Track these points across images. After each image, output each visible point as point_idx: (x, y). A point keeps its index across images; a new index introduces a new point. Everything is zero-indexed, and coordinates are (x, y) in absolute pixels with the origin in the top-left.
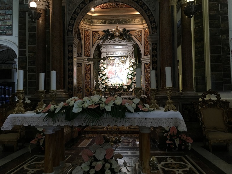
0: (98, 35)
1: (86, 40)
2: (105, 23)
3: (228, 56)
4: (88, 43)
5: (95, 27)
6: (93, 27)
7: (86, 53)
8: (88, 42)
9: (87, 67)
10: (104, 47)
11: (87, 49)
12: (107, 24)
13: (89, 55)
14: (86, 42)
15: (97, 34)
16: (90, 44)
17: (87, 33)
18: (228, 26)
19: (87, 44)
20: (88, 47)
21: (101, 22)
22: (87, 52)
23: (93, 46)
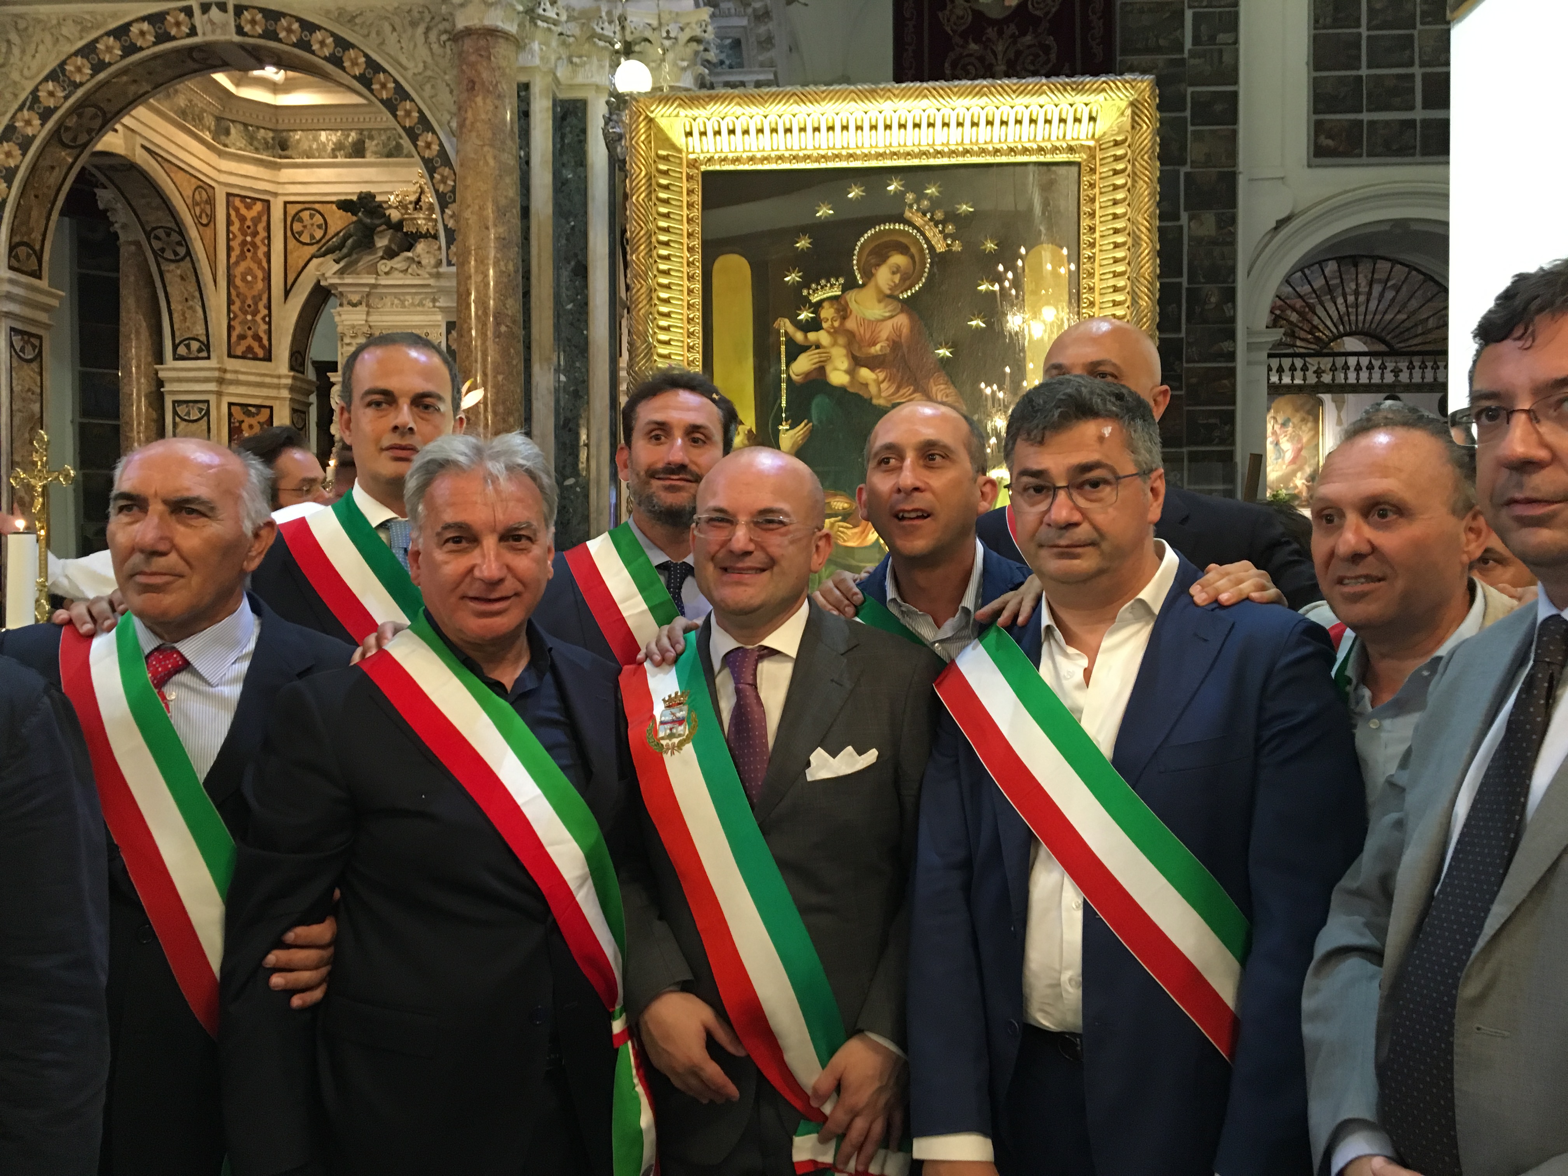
0: (319, 227)
1: (242, 257)
2: (358, 150)
3: (1226, 346)
4: (255, 277)
5: (301, 174)
6: (287, 174)
7: (242, 337)
8: (254, 266)
9: (245, 426)
10: (355, 298)
11: (245, 313)
12: (373, 160)
13: (262, 346)
14: (238, 271)
15: (312, 216)
16: (268, 278)
17: (243, 211)
18: (1233, 154)
19: (244, 279)
20: (257, 299)
21: (339, 147)
22: (250, 333)
23: (287, 293)
